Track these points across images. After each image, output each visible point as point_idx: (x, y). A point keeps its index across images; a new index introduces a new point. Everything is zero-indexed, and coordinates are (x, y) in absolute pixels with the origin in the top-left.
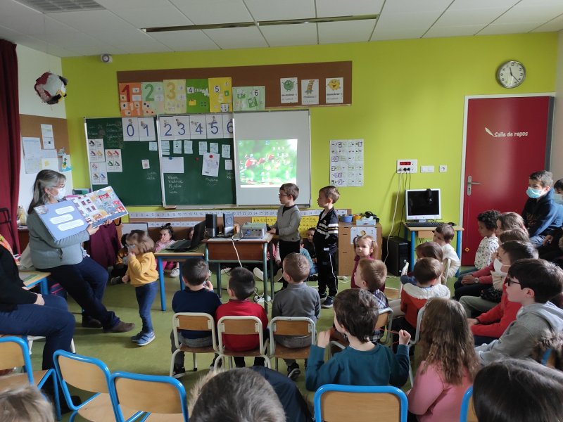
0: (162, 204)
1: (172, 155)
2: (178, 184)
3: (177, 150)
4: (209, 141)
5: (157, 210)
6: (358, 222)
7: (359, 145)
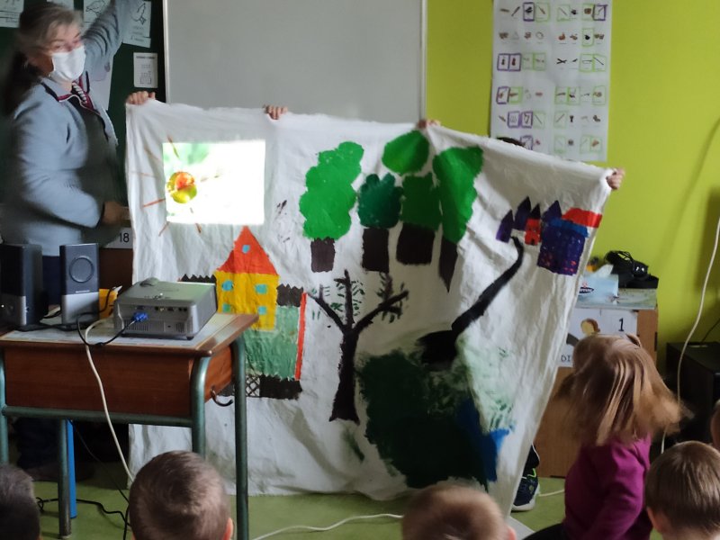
7: (596, 17)
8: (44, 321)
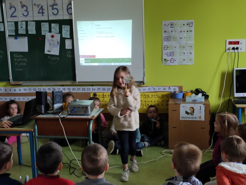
0: (9, 80)
1: (17, 35)
2: (23, 62)
3: (22, 31)
4: (50, 22)
5: (5, 86)
6: (188, 99)
7: (190, 26)
8: (48, 112)
